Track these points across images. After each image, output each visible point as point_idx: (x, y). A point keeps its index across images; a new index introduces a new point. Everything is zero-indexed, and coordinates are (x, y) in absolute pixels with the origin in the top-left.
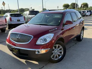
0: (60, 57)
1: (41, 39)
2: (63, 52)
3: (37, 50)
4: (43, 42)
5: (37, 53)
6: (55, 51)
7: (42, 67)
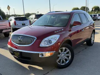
0: (68, 62)
1: (46, 41)
2: (70, 56)
3: (40, 53)
4: (47, 44)
5: (40, 56)
6: (61, 55)
7: (47, 73)
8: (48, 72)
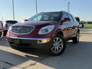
0: (60, 50)
2: (62, 46)
8: (44, 59)
